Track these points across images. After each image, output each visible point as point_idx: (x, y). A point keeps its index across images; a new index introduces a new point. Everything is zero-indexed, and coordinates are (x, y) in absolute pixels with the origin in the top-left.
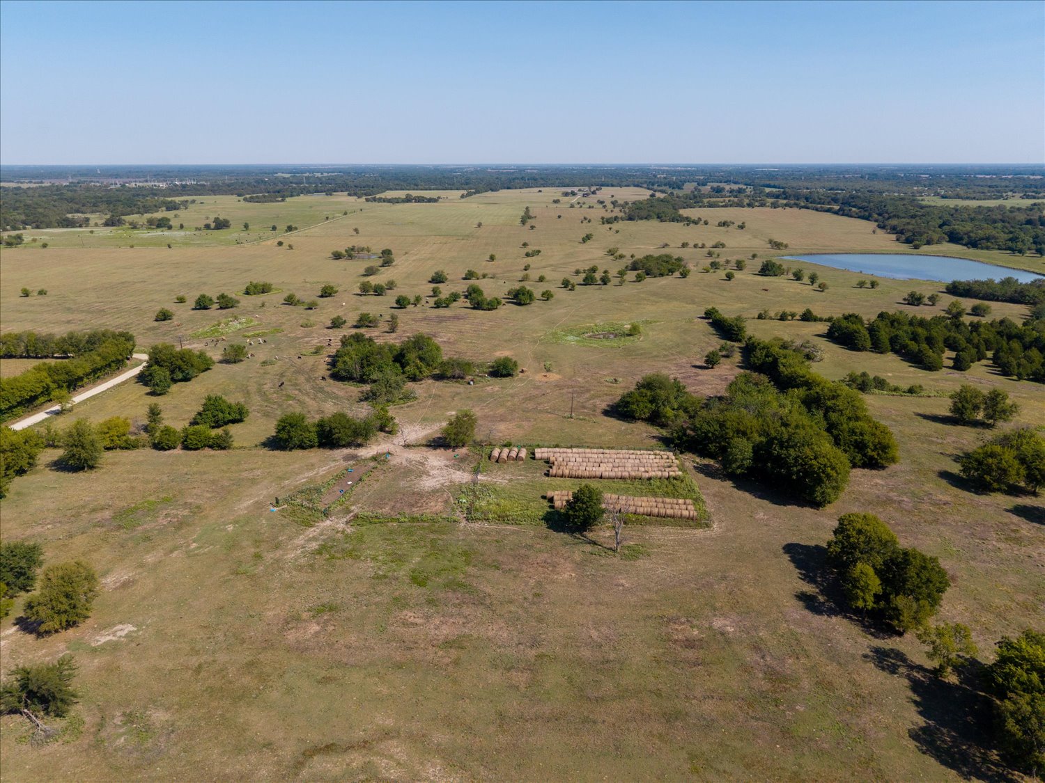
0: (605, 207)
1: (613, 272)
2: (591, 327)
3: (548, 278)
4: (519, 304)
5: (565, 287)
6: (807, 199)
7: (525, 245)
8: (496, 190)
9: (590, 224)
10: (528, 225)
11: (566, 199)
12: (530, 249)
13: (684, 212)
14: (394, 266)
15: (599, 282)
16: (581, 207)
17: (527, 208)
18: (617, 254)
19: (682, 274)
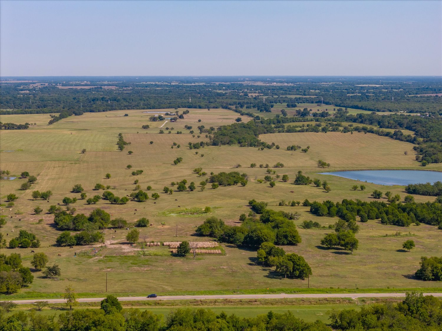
0: (192, 132)
1: (197, 184)
2: (184, 210)
3: (153, 188)
4: (139, 201)
5: (166, 193)
6: (379, 123)
7: (129, 167)
8: (80, 114)
9: (179, 149)
10: (125, 151)
11: (154, 124)
12: (134, 169)
13: (262, 138)
14: (37, 183)
15: (188, 189)
16: (170, 132)
17: (120, 135)
18: (201, 172)
19: (242, 184)
